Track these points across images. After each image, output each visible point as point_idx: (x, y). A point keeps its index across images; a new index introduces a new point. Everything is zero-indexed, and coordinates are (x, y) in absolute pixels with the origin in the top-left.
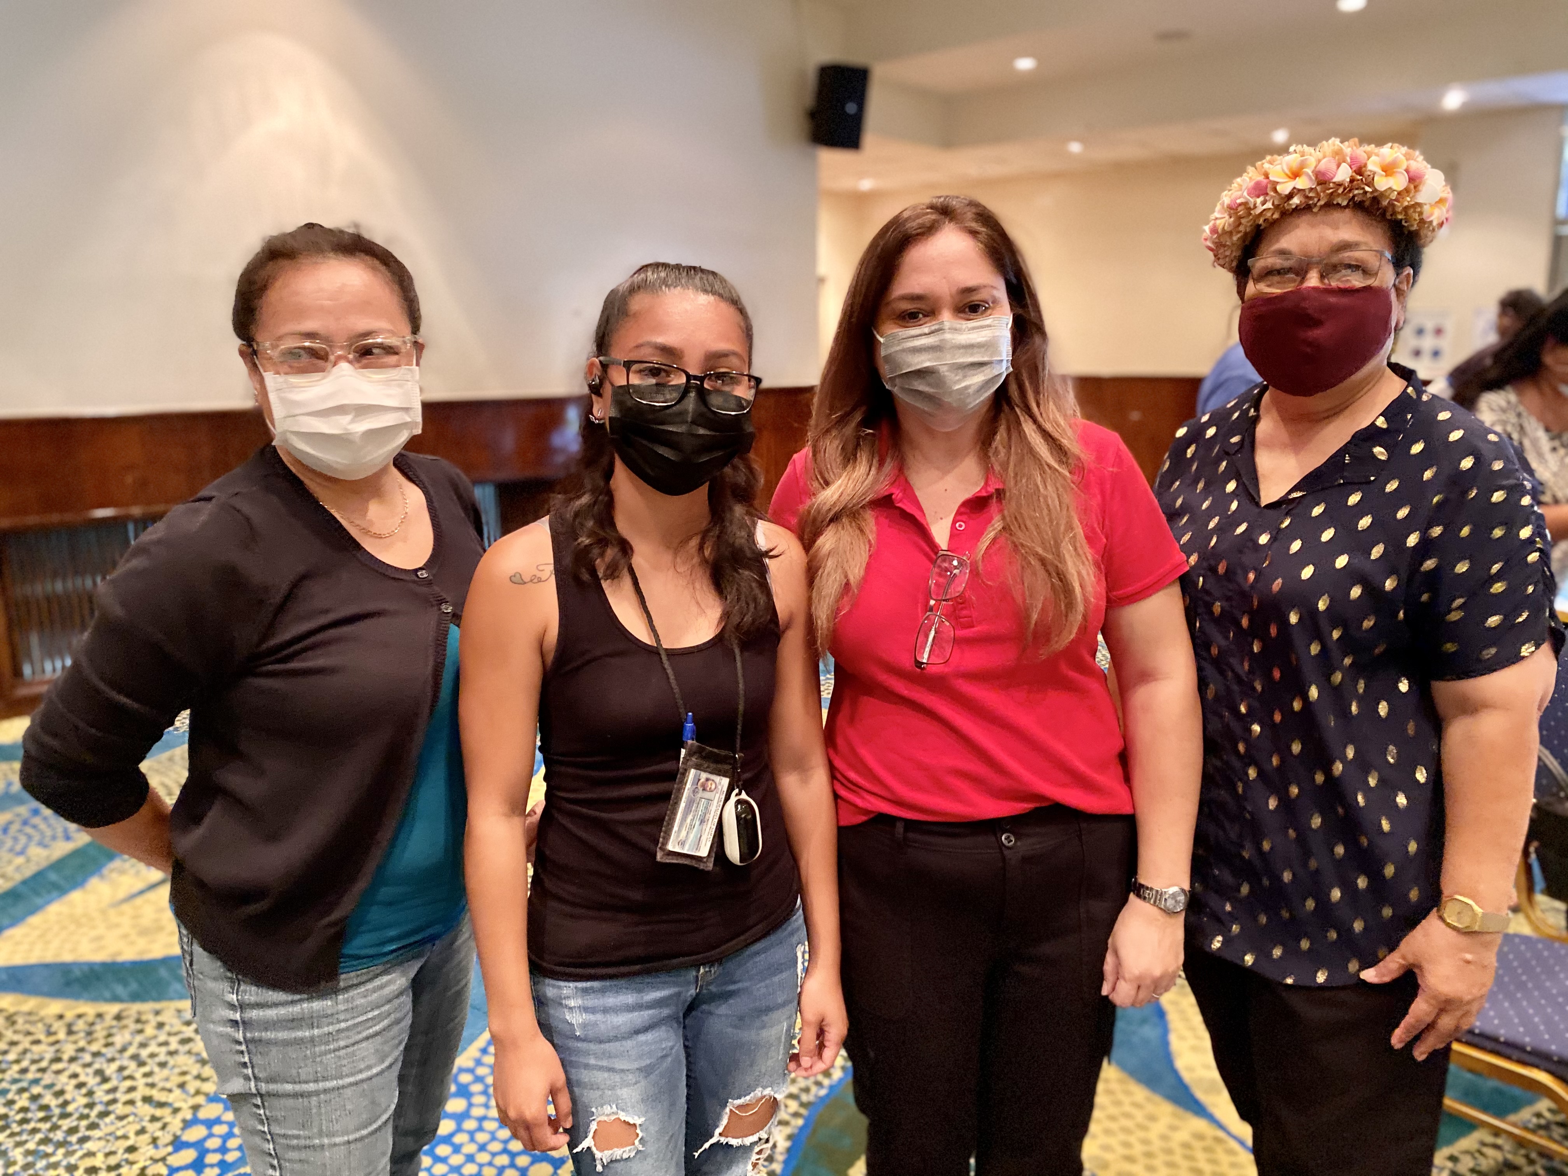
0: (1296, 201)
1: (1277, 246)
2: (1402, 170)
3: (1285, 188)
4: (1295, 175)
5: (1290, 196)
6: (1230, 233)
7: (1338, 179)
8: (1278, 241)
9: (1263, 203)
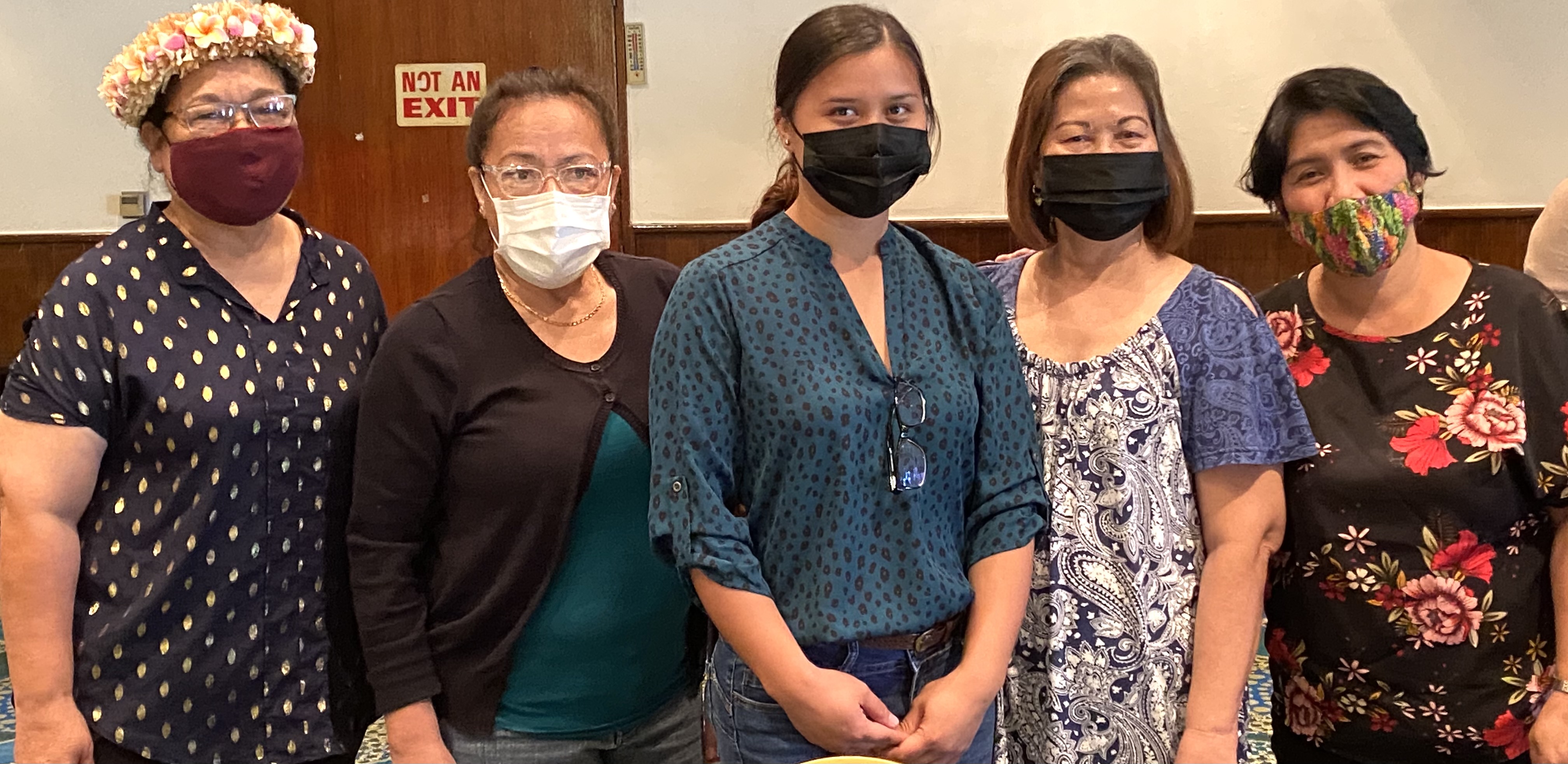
0: (214, 53)
1: (201, 92)
2: (287, 26)
3: (203, 42)
4: (207, 31)
5: (209, 49)
6: (147, 84)
7: (246, 35)
8: (200, 86)
9: (183, 56)
